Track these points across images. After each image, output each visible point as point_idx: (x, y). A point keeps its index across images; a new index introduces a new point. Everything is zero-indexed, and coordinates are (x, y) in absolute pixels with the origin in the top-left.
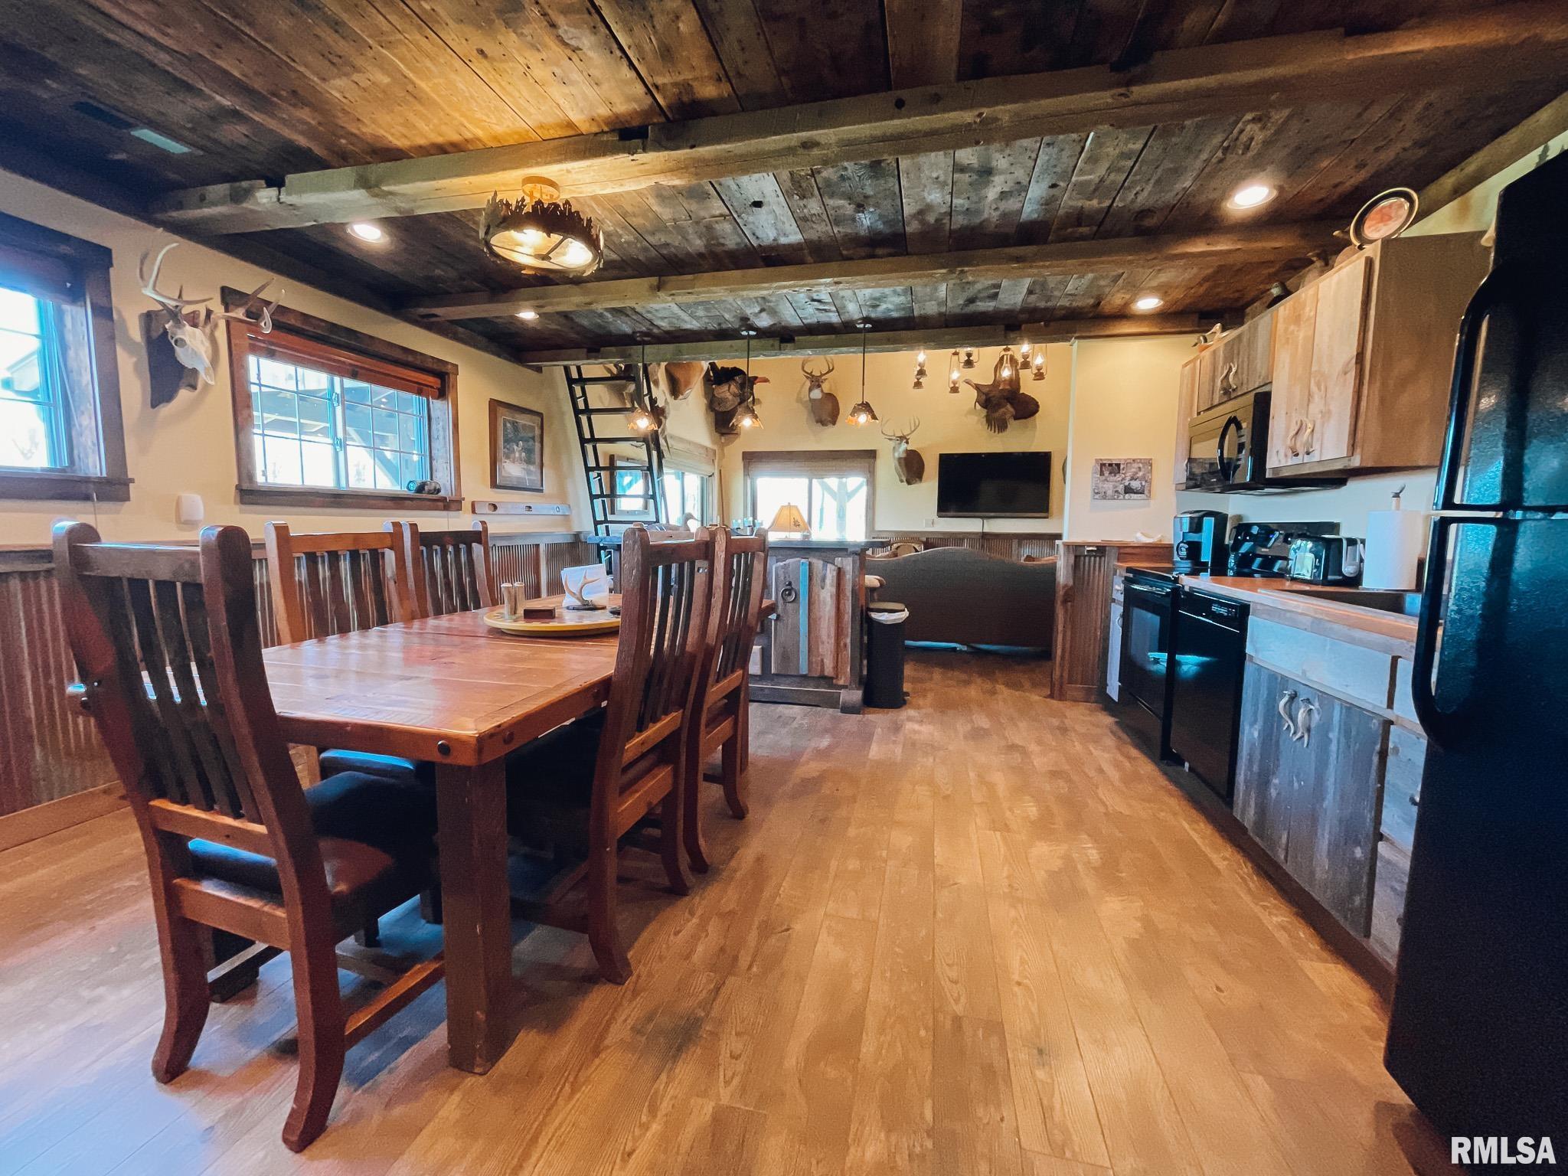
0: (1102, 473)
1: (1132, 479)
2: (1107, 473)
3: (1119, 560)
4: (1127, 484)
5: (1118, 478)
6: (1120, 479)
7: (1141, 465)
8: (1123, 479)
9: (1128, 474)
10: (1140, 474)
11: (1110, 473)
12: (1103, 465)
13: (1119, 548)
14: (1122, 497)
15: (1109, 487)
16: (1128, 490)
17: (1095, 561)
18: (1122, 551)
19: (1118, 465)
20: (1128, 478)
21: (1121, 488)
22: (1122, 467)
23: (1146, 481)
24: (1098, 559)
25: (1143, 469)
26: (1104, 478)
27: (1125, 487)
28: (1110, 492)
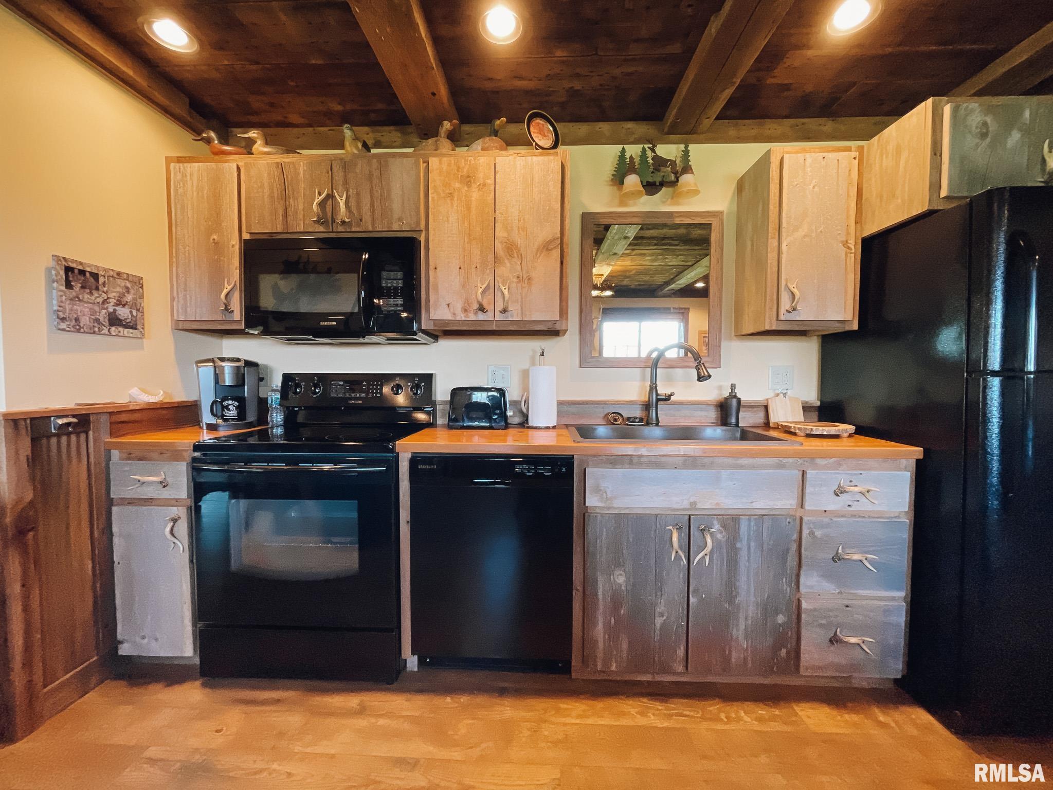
0: (69, 285)
1: (120, 303)
2: (77, 286)
3: (112, 435)
4: (111, 310)
5: (97, 297)
6: (100, 300)
7: (129, 285)
8: (105, 302)
9: (111, 295)
10: (129, 298)
11: (83, 287)
12: (68, 270)
13: (111, 413)
14: (105, 331)
15: (84, 311)
16: (114, 320)
17: (78, 442)
18: (115, 418)
19: (95, 276)
20: (113, 301)
21: (103, 316)
22: (101, 280)
23: (138, 310)
24: (83, 436)
25: (132, 291)
26: (73, 293)
27: (110, 314)
28: (85, 321)
